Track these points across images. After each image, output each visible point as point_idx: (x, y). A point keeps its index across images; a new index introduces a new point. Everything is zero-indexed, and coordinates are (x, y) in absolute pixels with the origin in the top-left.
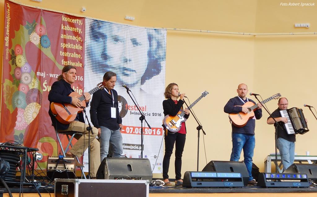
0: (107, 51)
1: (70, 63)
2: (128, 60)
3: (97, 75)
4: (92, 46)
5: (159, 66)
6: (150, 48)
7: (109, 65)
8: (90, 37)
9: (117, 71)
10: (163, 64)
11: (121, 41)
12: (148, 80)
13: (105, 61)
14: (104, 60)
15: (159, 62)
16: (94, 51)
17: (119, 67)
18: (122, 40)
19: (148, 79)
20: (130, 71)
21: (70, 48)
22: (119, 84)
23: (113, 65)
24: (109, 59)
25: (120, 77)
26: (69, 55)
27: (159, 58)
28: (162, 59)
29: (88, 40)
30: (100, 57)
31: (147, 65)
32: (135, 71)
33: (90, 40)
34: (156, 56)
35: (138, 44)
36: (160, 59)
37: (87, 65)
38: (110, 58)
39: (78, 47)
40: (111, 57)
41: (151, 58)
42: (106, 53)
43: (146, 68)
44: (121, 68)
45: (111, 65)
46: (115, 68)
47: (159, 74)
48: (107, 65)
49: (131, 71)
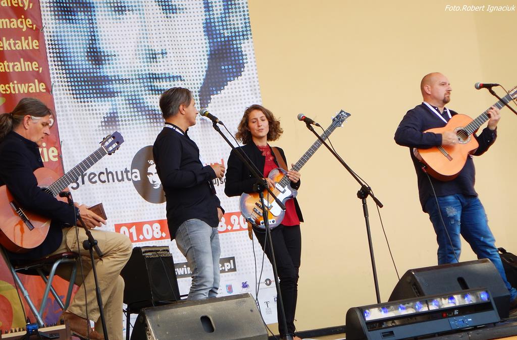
0: (100, 42)
1: (16, 86)
2: (158, 54)
3: (86, 104)
4: (61, 36)
5: (238, 56)
6: (207, 13)
7: (111, 76)
8: (53, 13)
9: (135, 85)
10: (247, 47)
11: (133, 10)
12: (217, 94)
13: (99, 68)
14: (96, 64)
15: (237, 44)
16: (68, 46)
17: (139, 75)
18: (134, 8)
19: (217, 91)
20: (168, 80)
21: (9, 49)
22: (144, 117)
23: (119, 74)
24: (108, 60)
25: (145, 101)
26: (9, 68)
27: (236, 36)
28: (241, 38)
29: (50, 22)
30: (85, 60)
31: (206, 57)
32: (180, 77)
33: (54, 21)
34: (225, 31)
35: (176, 9)
36: (238, 38)
37: (57, 84)
38: (110, 58)
39: (28, 44)
40: (111, 56)
41: (213, 38)
42: (98, 46)
43: (207, 65)
44: (144, 76)
45: (116, 74)
46: (126, 80)
47: (241, 75)
48: (104, 77)
49: (172, 79)
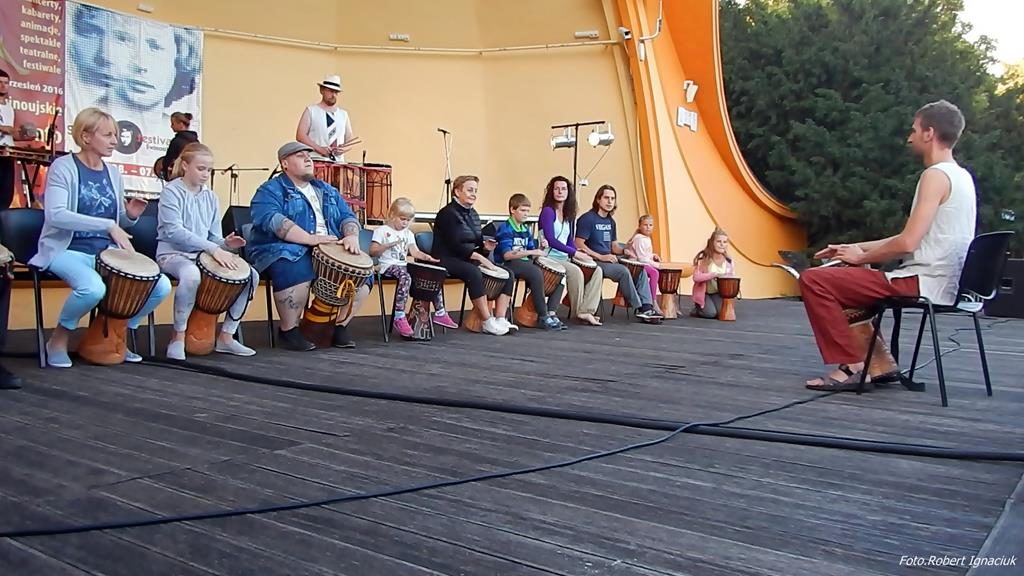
0: (105, 54)
1: (40, 65)
2: (142, 70)
3: (88, 87)
4: (77, 44)
5: (193, 82)
6: (178, 55)
7: (109, 75)
8: (73, 29)
9: (123, 84)
10: (199, 79)
12: (176, 101)
13: (102, 69)
14: (99, 66)
15: (193, 76)
16: (81, 51)
17: (127, 79)
18: (131, 40)
20: (145, 86)
21: (39, 43)
23: (115, 75)
24: (108, 66)
25: (128, 94)
26: (36, 54)
28: (197, 73)
29: (70, 34)
30: (92, 62)
31: (173, 79)
32: (154, 86)
33: (74, 34)
34: (188, 67)
35: (159, 48)
36: (194, 72)
37: (69, 71)
39: (53, 43)
40: (111, 63)
41: (179, 69)
42: (103, 56)
43: (173, 83)
44: (131, 81)
45: (112, 75)
46: (118, 79)
47: (192, 94)
48: (104, 74)
49: (148, 86)
